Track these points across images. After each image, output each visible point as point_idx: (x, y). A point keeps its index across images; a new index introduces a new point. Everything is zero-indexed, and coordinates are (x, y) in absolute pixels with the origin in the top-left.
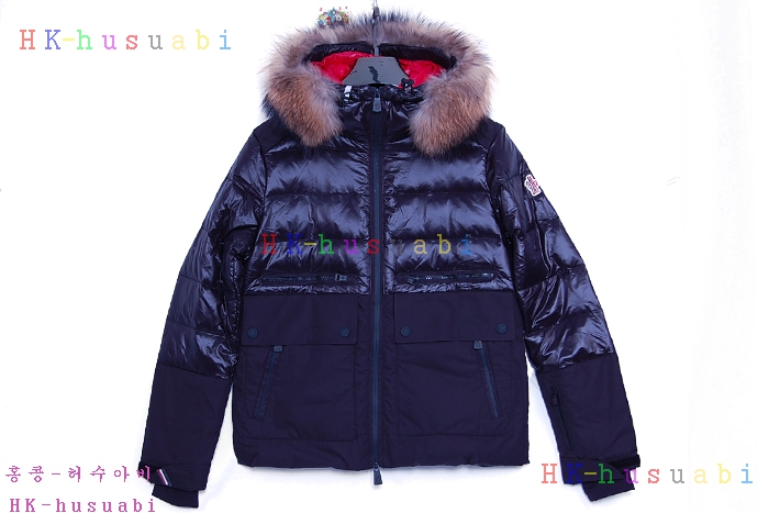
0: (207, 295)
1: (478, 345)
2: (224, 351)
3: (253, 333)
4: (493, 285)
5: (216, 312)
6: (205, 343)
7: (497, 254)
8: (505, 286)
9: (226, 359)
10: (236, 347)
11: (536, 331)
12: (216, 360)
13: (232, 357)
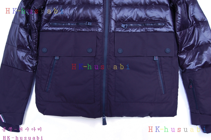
0: (22, 31)
1: (156, 58)
2: (30, 59)
3: (44, 50)
4: (164, 30)
5: (26, 39)
6: (21, 54)
7: (167, 15)
8: (170, 30)
9: (31, 62)
10: (37, 57)
11: (183, 53)
12: (26, 63)
13: (34, 62)
